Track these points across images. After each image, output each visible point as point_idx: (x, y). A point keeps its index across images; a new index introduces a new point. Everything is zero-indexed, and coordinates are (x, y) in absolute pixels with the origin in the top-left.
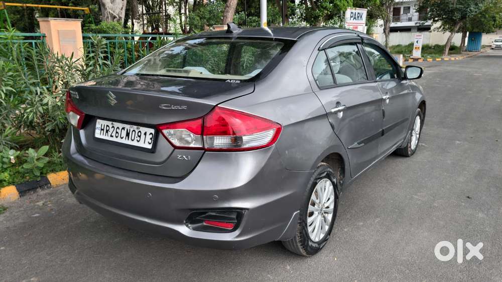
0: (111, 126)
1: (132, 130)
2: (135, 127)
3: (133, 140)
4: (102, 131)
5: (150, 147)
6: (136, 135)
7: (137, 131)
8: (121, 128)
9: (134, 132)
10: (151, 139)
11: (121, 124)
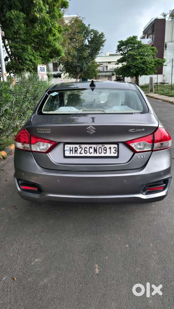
0: (78, 147)
1: (98, 147)
2: (100, 145)
3: (100, 153)
4: (71, 152)
5: (116, 155)
6: (103, 150)
7: (103, 148)
8: (88, 148)
9: (100, 149)
10: (115, 150)
11: (88, 145)
